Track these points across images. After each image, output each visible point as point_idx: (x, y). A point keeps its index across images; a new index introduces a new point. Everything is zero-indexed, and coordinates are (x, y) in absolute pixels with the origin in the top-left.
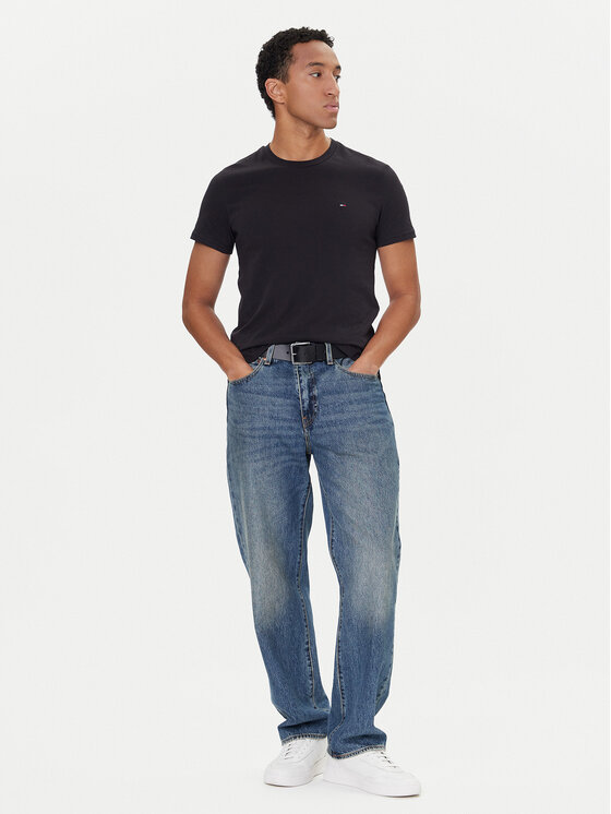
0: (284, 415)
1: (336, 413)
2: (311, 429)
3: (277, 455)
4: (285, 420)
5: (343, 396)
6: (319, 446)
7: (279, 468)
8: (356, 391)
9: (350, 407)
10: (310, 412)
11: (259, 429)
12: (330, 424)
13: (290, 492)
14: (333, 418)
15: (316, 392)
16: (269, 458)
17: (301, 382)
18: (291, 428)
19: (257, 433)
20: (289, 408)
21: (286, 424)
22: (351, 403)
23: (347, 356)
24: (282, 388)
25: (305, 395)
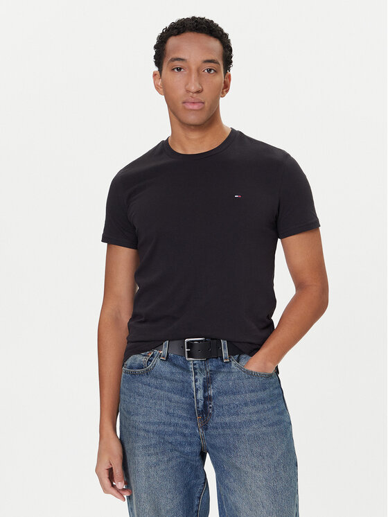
0: (180, 412)
1: (231, 414)
2: (206, 429)
3: (171, 451)
4: (180, 417)
5: (238, 397)
6: (213, 446)
7: (174, 463)
8: (253, 391)
9: (246, 409)
10: (205, 412)
11: (154, 424)
12: (225, 426)
13: (186, 485)
14: (227, 420)
15: (211, 392)
16: (163, 453)
17: (196, 381)
18: (186, 426)
19: (152, 428)
20: (185, 406)
21: (181, 421)
22: (246, 404)
23: (244, 353)
24: (179, 385)
25: (200, 395)
